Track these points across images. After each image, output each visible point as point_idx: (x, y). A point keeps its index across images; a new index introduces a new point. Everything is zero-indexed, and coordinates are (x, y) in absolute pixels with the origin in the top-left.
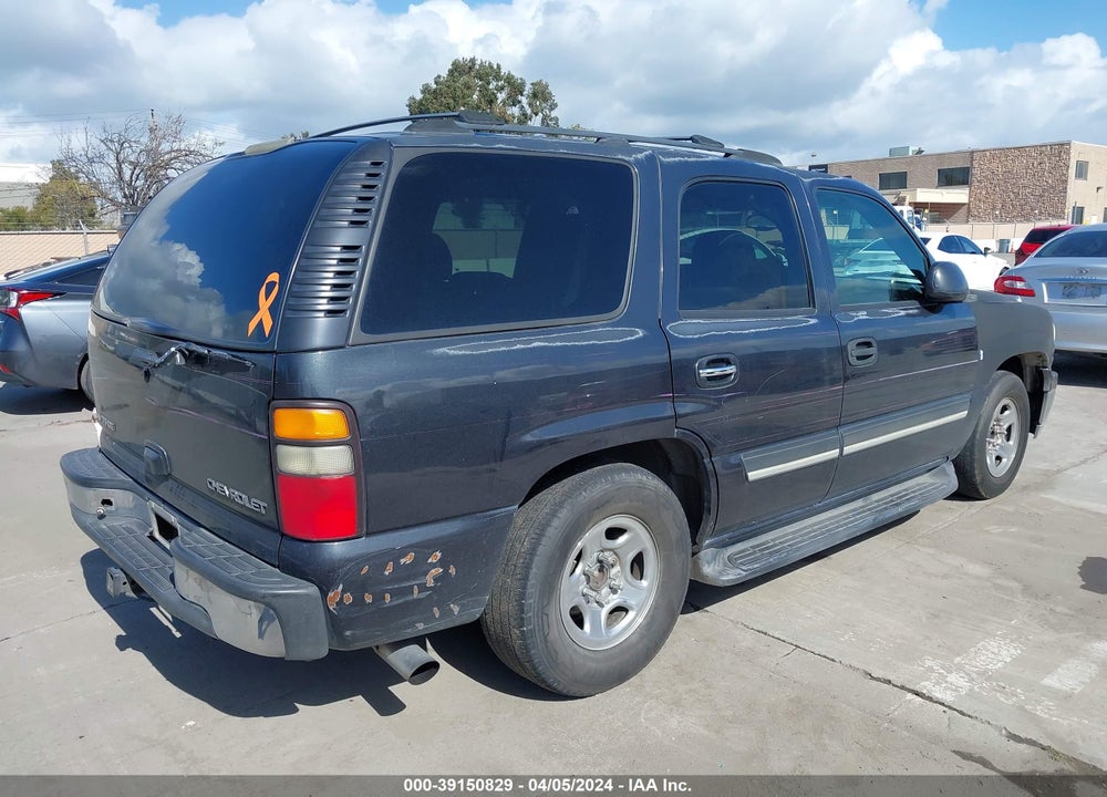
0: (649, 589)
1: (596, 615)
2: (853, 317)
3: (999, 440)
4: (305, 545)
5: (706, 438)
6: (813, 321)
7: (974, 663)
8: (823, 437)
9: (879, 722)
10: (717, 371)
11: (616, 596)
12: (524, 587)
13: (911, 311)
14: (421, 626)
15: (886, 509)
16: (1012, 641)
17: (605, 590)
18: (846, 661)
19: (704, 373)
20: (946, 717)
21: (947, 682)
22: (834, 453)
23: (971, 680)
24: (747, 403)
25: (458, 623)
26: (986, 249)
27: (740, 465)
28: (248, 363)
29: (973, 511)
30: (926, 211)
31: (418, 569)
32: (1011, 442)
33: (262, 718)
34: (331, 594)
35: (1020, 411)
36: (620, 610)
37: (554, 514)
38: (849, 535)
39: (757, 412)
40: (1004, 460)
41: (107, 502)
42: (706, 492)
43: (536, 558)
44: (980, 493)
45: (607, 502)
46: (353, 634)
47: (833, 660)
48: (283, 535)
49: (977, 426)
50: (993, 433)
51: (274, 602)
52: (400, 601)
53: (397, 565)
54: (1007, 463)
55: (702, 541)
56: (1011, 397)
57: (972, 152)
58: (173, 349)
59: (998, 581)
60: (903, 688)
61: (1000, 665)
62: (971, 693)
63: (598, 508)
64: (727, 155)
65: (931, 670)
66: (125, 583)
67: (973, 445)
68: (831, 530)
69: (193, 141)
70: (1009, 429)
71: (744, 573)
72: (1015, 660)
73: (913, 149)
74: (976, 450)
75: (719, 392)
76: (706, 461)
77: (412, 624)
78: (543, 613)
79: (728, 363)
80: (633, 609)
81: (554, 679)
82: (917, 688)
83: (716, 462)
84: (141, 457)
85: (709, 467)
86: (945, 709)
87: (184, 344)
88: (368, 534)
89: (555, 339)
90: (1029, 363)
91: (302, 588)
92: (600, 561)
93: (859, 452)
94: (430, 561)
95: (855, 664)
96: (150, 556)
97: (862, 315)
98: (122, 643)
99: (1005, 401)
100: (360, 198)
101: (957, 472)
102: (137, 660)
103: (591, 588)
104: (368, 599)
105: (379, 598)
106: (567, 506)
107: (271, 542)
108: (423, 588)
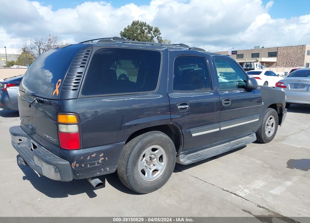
0: (164, 165)
1: (149, 172)
2: (224, 93)
3: (270, 127)
4: (66, 151)
5: (180, 125)
6: (212, 94)
7: (252, 186)
8: (215, 125)
9: (223, 201)
10: (183, 107)
11: (155, 167)
12: (127, 163)
13: (242, 91)
14: (98, 173)
15: (234, 145)
16: (264, 181)
17: (152, 165)
18: (218, 186)
19: (179, 107)
20: (242, 200)
21: (243, 191)
22: (218, 129)
23: (250, 191)
24: (192, 116)
25: (109, 173)
26: (278, 75)
27: (190, 132)
28: (52, 103)
29: (261, 146)
30: (264, 64)
31: (97, 158)
32: (273, 128)
33: (58, 198)
34: (73, 164)
35: (275, 119)
36: (156, 171)
37: (136, 144)
38: (223, 152)
39: (195, 118)
40: (271, 133)
41: (20, 140)
42: (180, 139)
43: (131, 156)
44: (263, 142)
45: (151, 141)
46: (79, 175)
47: (214, 185)
48: (61, 148)
49: (262, 123)
50: (268, 125)
51: (57, 165)
52: (92, 166)
53: (91, 156)
54: (272, 134)
55: (179, 152)
56: (273, 115)
57: (278, 48)
58: (35, 99)
59: (264, 165)
60: (231, 193)
61: (259, 187)
62: (250, 195)
63: (149, 143)
64: (190, 49)
65: (240, 188)
66: (23, 161)
67: (261, 128)
68: (218, 150)
69: (60, 43)
70: (272, 124)
71: (191, 161)
72: (264, 186)
73: (261, 47)
74: (262, 130)
75: (183, 112)
76: (180, 131)
77: (96, 173)
78: (133, 170)
79: (186, 105)
80: (159, 170)
81: (136, 188)
82: (235, 193)
83: (183, 131)
84: (28, 127)
85: (181, 133)
86: (242, 198)
87: (37, 98)
88: (83, 148)
89: (136, 98)
90: (279, 106)
91: (65, 162)
92: (150, 157)
93: (226, 129)
94: (100, 156)
95: (220, 186)
96: (30, 154)
97: (227, 92)
98: (24, 178)
99: (271, 116)
100: (83, 60)
101: (256, 136)
102: (28, 183)
103: (148, 165)
104: (83, 165)
105: (86, 165)
106: (140, 142)
107: (58, 150)
108: (98, 163)
